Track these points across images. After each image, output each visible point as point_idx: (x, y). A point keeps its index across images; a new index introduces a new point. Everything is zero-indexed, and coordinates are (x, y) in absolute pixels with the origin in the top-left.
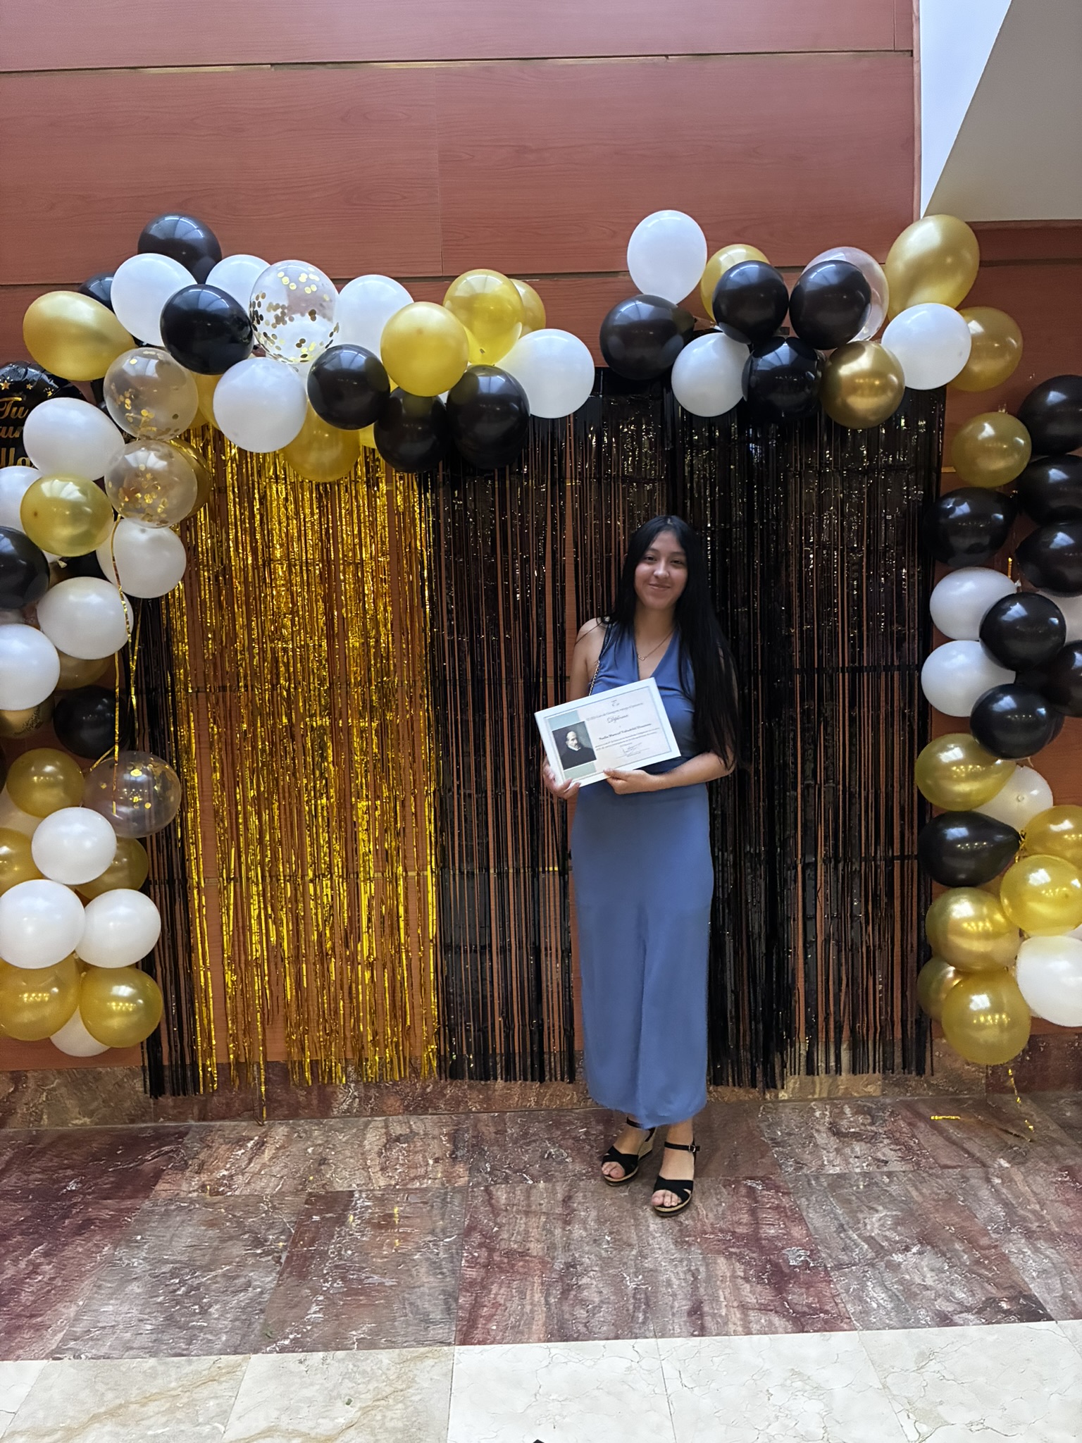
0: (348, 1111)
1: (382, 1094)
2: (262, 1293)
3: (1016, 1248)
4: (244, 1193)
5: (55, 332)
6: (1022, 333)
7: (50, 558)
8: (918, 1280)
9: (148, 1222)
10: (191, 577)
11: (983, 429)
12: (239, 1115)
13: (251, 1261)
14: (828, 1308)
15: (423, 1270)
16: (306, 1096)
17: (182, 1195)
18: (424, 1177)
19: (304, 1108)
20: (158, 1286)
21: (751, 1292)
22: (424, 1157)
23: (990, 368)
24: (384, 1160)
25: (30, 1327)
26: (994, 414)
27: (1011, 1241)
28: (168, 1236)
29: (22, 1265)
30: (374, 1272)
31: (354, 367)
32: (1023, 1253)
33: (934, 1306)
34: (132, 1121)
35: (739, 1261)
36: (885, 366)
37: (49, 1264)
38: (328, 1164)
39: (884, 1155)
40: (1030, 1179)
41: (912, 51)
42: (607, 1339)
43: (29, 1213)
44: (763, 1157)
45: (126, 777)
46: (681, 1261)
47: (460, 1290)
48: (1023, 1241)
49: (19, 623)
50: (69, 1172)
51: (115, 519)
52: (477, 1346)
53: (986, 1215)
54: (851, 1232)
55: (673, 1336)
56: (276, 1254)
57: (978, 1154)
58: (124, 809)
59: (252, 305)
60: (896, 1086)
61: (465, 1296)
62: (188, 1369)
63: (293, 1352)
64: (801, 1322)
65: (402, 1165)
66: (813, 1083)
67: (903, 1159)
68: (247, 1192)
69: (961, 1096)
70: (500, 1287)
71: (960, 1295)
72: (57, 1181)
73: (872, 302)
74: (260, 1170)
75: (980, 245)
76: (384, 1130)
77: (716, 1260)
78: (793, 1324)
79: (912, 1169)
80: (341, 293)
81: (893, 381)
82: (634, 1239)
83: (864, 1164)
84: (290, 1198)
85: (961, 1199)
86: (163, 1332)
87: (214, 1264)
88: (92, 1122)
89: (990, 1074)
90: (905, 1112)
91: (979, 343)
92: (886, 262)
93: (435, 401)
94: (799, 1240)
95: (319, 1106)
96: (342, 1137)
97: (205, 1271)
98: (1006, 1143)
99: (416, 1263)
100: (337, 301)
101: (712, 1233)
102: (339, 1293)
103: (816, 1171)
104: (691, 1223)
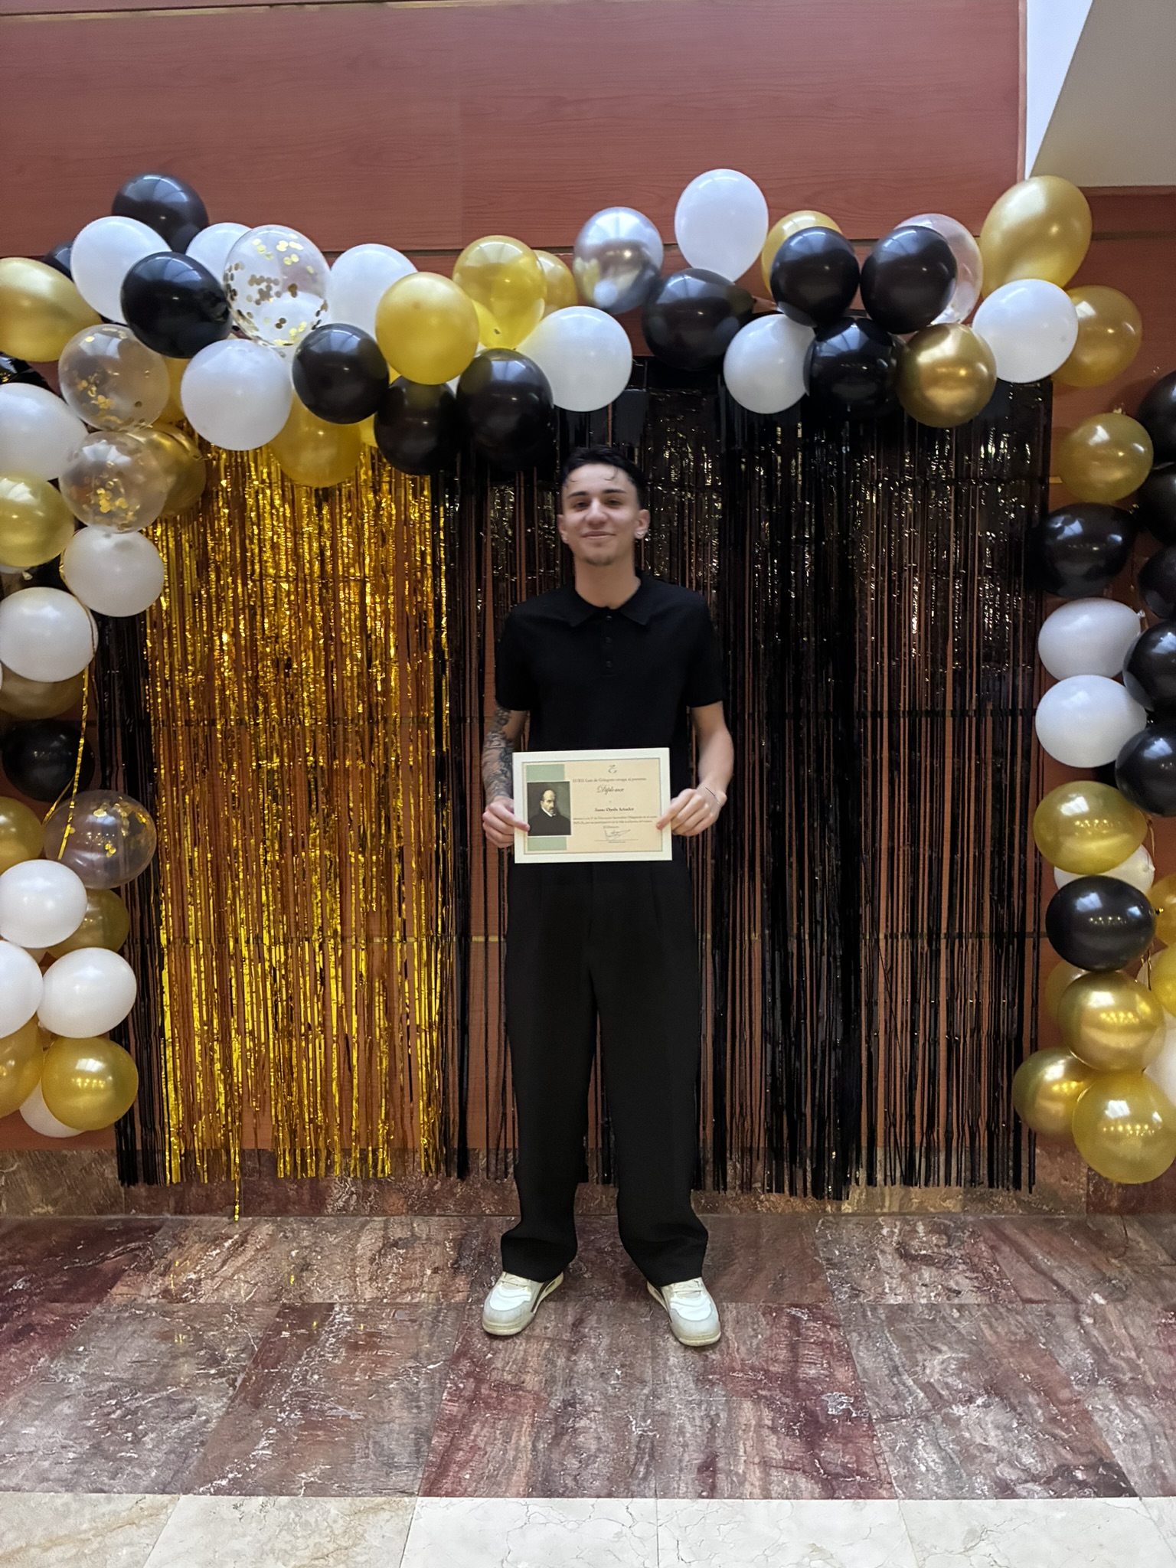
0: (344, 1208)
1: (383, 1191)
2: (207, 1421)
3: (1103, 1405)
4: (209, 1301)
6: (1142, 317)
8: (979, 1440)
9: (98, 1329)
11: (1095, 432)
12: (221, 1209)
13: (201, 1383)
14: (866, 1469)
15: (397, 1402)
16: (297, 1191)
17: (140, 1300)
18: (417, 1290)
19: (294, 1203)
20: (92, 1407)
21: (777, 1446)
22: (422, 1266)
23: (1101, 359)
24: (376, 1267)
26: (1109, 415)
27: (1097, 1395)
28: (115, 1348)
30: (340, 1404)
31: (345, 349)
32: (1111, 1410)
33: (995, 1472)
34: (100, 1212)
35: (768, 1406)
36: (973, 353)
38: (312, 1271)
39: (957, 1283)
40: (1127, 1320)
42: (598, 1497)
44: (813, 1281)
46: (700, 1404)
47: (436, 1429)
48: (1111, 1395)
50: (20, 1268)
52: (444, 1498)
53: (1070, 1361)
54: (905, 1376)
55: (676, 1496)
56: (231, 1376)
57: (1070, 1287)
58: (92, 857)
59: (226, 277)
60: (979, 1202)
61: (439, 1436)
62: (105, 1508)
63: (230, 1494)
64: (831, 1486)
65: (395, 1274)
66: (883, 1194)
67: (979, 1289)
68: (214, 1300)
69: (1057, 1216)
70: (482, 1429)
71: (1028, 1460)
72: (5, 1278)
74: (233, 1275)
75: (1092, 214)
76: (381, 1233)
77: (741, 1404)
78: (823, 1488)
79: (988, 1302)
80: (330, 265)
81: (981, 371)
82: (648, 1375)
83: (932, 1294)
84: (260, 1309)
85: (1043, 1340)
86: (87, 1462)
87: (161, 1383)
88: (55, 1212)
89: (1092, 1189)
90: (988, 1234)
91: (1089, 329)
92: (980, 231)
93: (443, 389)
94: (842, 1384)
95: (311, 1202)
96: (332, 1239)
97: (148, 1392)
98: (1104, 1274)
99: (390, 1394)
100: (323, 272)
101: (742, 1371)
102: (295, 1426)
103: (874, 1300)
104: (719, 1358)
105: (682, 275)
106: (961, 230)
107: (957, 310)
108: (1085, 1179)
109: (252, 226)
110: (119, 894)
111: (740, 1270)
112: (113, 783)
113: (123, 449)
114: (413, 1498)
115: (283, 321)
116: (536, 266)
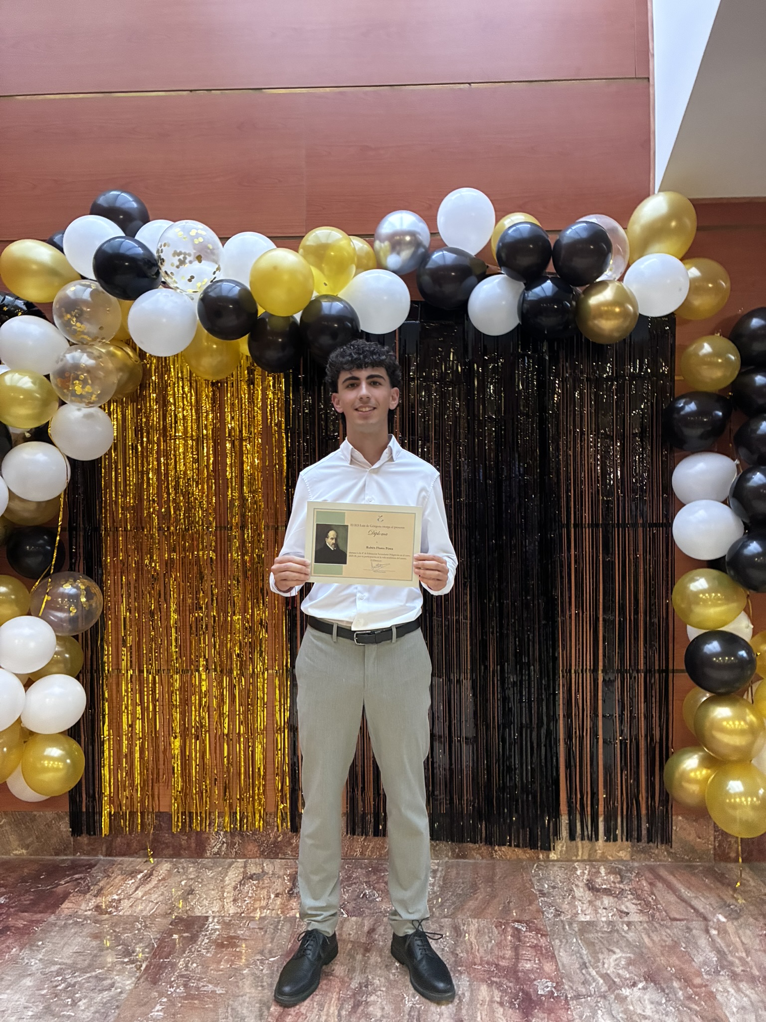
0: (218, 853)
1: (244, 841)
2: (121, 993)
3: (723, 988)
4: (125, 914)
6: (730, 277)
8: (639, 1011)
9: (51, 931)
11: (702, 347)
12: (136, 853)
13: (119, 967)
15: (248, 983)
16: (186, 840)
17: (80, 913)
18: (264, 908)
19: (185, 849)
20: (45, 981)
21: (503, 1015)
22: (268, 892)
23: (704, 303)
24: (237, 893)
26: (711, 337)
27: (719, 982)
28: (62, 943)
30: (209, 982)
31: (231, 294)
32: (728, 992)
34: (57, 854)
35: (498, 989)
36: (623, 298)
38: (195, 895)
39: (627, 908)
40: (740, 932)
41: (648, 78)
44: (530, 904)
48: (729, 982)
50: (3, 890)
53: (701, 959)
54: (591, 970)
56: (139, 963)
57: (702, 910)
59: (158, 251)
60: (642, 852)
65: (250, 897)
66: (577, 847)
67: (641, 911)
68: (128, 913)
69: (694, 864)
74: (142, 897)
75: (697, 214)
76: (242, 870)
77: (479, 986)
79: (647, 920)
80: (223, 245)
81: (630, 310)
83: (610, 915)
84: (159, 920)
85: (684, 945)
86: (40, 1018)
87: (91, 967)
88: (27, 853)
89: (717, 845)
90: (648, 875)
91: (697, 284)
92: (627, 225)
93: (291, 320)
94: (548, 974)
95: (196, 849)
96: (210, 874)
97: (83, 973)
98: (725, 902)
99: (244, 977)
100: (218, 248)
101: (480, 964)
102: (180, 997)
103: (571, 918)
104: (465, 955)
105: (442, 251)
106: (615, 224)
107: (614, 273)
108: (712, 838)
109: (175, 221)
110: (78, 640)
111: (481, 897)
112: (77, 568)
113: (90, 355)
115: (192, 277)
116: (350, 245)
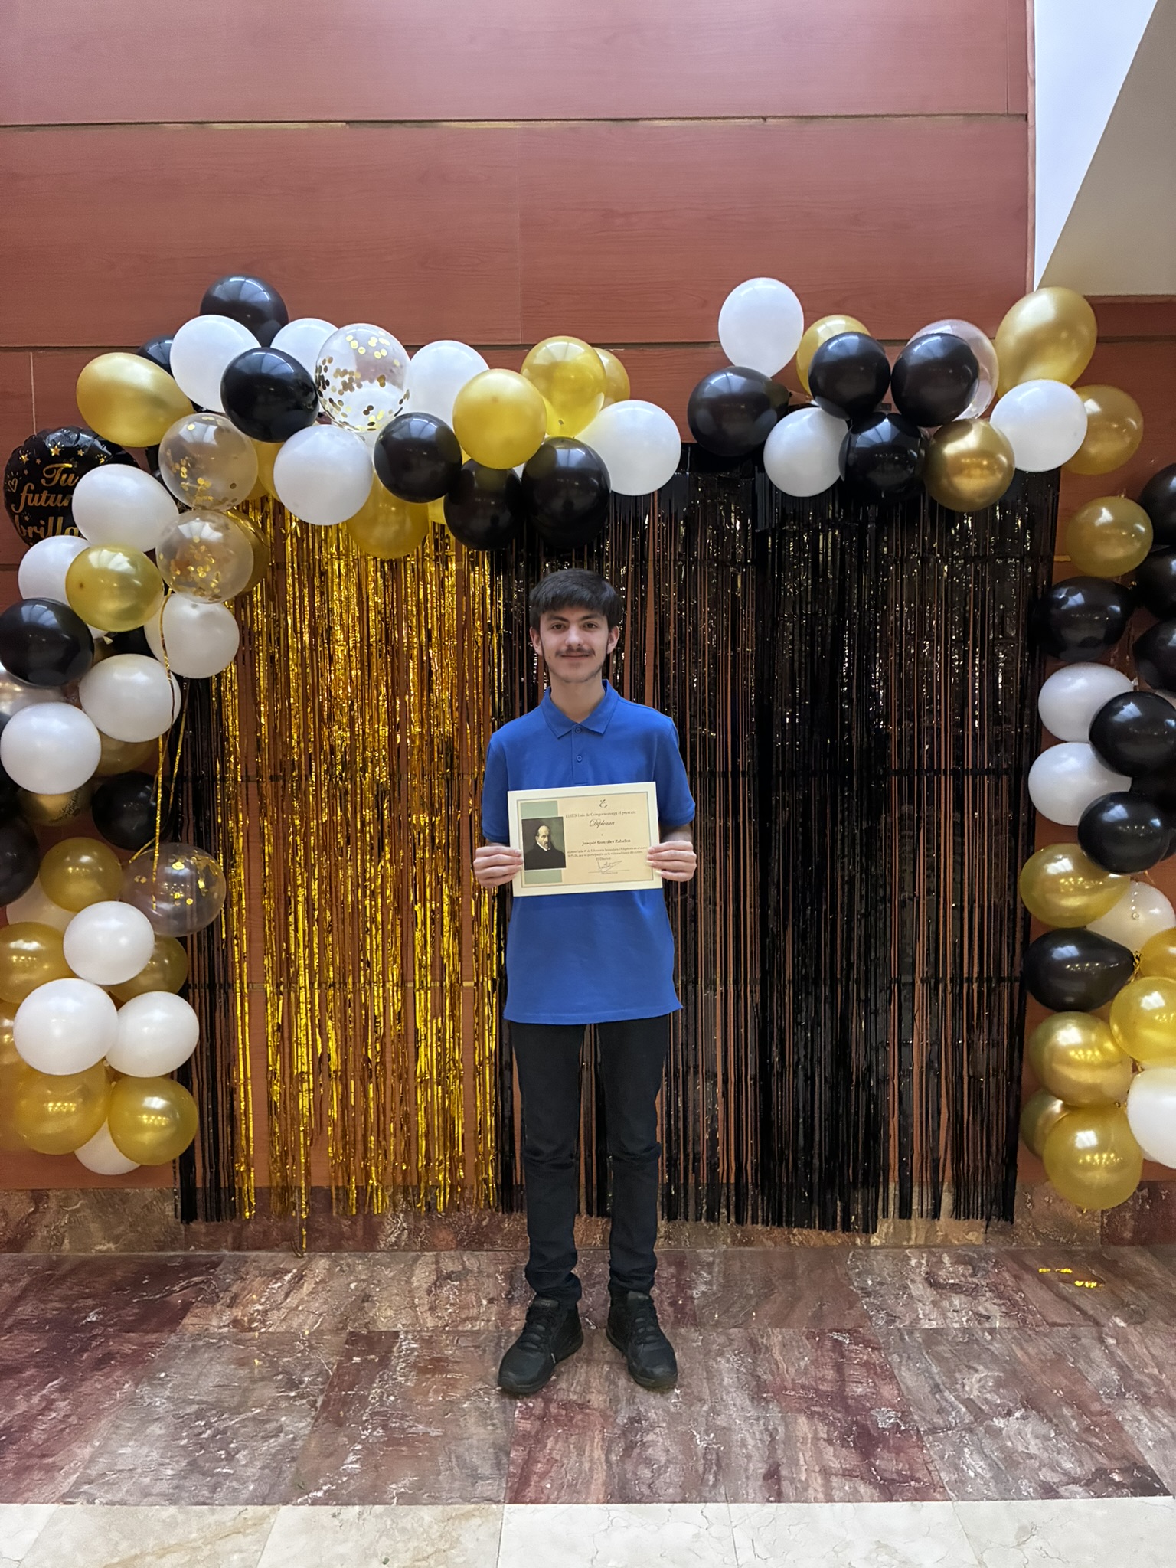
0: (395, 1244)
1: (432, 1226)
2: (294, 1439)
3: (1132, 1416)
4: (278, 1330)
5: (110, 394)
6: (1143, 414)
7: (96, 633)
8: (1021, 1448)
9: (176, 1357)
10: (245, 657)
11: (1100, 514)
12: (277, 1245)
13: (283, 1404)
14: (919, 1475)
15: (473, 1420)
16: (350, 1226)
17: (212, 1330)
18: (477, 1318)
19: (348, 1239)
20: (182, 1428)
21: (834, 1456)
22: (477, 1297)
23: (1105, 451)
24: (433, 1298)
25: (40, 1469)
26: (1113, 499)
27: (1125, 1407)
28: (195, 1373)
29: (35, 1399)
30: (418, 1422)
31: (424, 436)
32: (1139, 1421)
33: (1038, 1476)
34: (161, 1249)
35: (822, 1421)
36: (993, 446)
37: (64, 1400)
38: (372, 1301)
39: (986, 1309)
40: (1147, 1340)
41: (1026, 116)
42: (674, 1502)
43: (45, 1345)
44: (851, 1307)
45: (168, 870)
46: (758, 1419)
47: (513, 1444)
48: (1138, 1407)
49: (60, 701)
50: (90, 1302)
51: (166, 593)
52: (530, 1505)
53: (1098, 1378)
54: (946, 1393)
55: (746, 1501)
56: (311, 1398)
57: (1091, 1312)
58: (165, 906)
59: (318, 369)
60: (1001, 1233)
61: (517, 1450)
62: (210, 1519)
63: (327, 1504)
64: (889, 1490)
65: (453, 1304)
66: (909, 1228)
67: (1006, 1314)
68: (282, 1330)
69: (1074, 1248)
70: (557, 1442)
71: (1067, 1465)
72: (78, 1311)
73: (981, 375)
74: (298, 1306)
75: (1097, 320)
76: (434, 1267)
77: (796, 1418)
78: (881, 1492)
79: (1017, 1326)
80: (413, 359)
81: (1002, 461)
82: (706, 1395)
83: (964, 1319)
84: (328, 1337)
85: (1072, 1360)
86: (185, 1478)
87: (244, 1405)
88: (116, 1249)
89: (1105, 1221)
90: (1010, 1263)
91: (1096, 423)
92: (996, 336)
94: (889, 1400)
95: (364, 1238)
96: (388, 1273)
97: (234, 1414)
98: (1122, 1300)
99: (464, 1413)
100: (408, 368)
101: (793, 1389)
102: (379, 1442)
103: (910, 1325)
104: (771, 1378)
105: (725, 372)
106: (979, 333)
108: (1098, 1211)
111: (779, 1299)
112: (185, 838)
113: (216, 526)
114: (500, 1506)
115: (370, 408)
116: (596, 362)
